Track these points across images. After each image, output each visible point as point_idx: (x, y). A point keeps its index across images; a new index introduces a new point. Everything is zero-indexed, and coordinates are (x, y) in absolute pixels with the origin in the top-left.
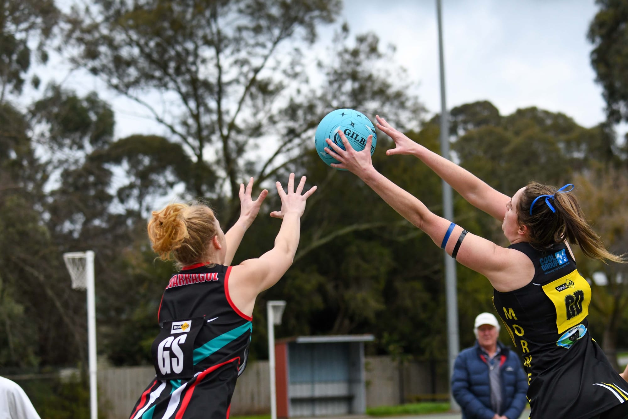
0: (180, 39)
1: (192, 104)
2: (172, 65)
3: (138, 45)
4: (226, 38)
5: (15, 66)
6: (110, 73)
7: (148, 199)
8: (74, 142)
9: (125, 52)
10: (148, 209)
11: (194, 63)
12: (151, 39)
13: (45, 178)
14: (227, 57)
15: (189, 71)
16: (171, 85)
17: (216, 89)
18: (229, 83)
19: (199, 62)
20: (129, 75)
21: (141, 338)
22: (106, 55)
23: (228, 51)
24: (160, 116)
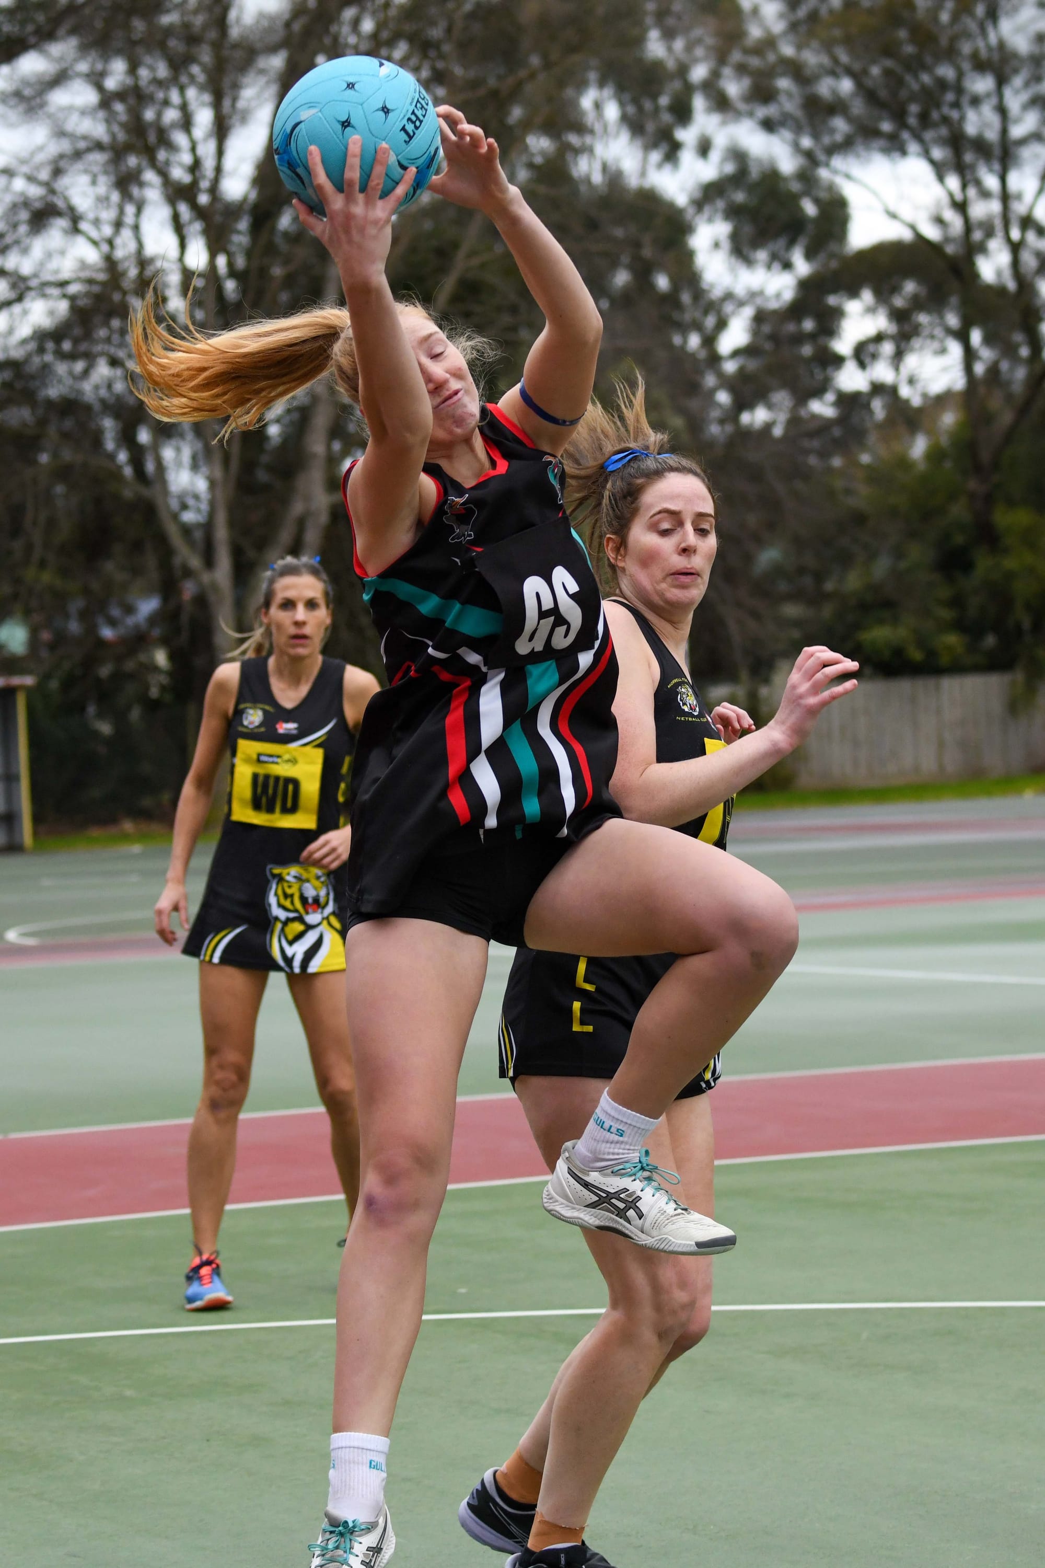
0: (928, 60)
1: (953, 182)
2: (914, 108)
3: (850, 72)
4: (1015, 55)
5: (666, 117)
6: (798, 130)
7: (911, 362)
8: (774, 257)
9: (825, 88)
10: (911, 381)
11: (956, 105)
12: (874, 62)
13: (722, 324)
14: (1017, 92)
15: (946, 120)
16: (913, 147)
17: (997, 151)
18: (1023, 141)
19: (965, 101)
20: (832, 131)
21: (857, 626)
22: (789, 95)
23: (1018, 81)
24: (892, 207)
